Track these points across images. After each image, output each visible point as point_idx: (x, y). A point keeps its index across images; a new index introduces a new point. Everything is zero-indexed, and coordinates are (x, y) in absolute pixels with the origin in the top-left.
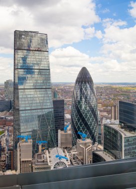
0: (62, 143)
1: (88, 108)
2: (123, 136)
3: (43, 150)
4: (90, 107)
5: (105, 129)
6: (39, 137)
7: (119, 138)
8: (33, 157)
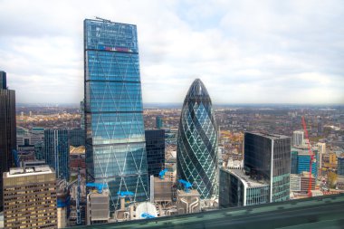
0: (156, 196)
1: (202, 143)
2: (246, 186)
3: (126, 206)
4: (206, 140)
5: (221, 176)
6: (123, 186)
7: (239, 189)
8: (111, 216)
